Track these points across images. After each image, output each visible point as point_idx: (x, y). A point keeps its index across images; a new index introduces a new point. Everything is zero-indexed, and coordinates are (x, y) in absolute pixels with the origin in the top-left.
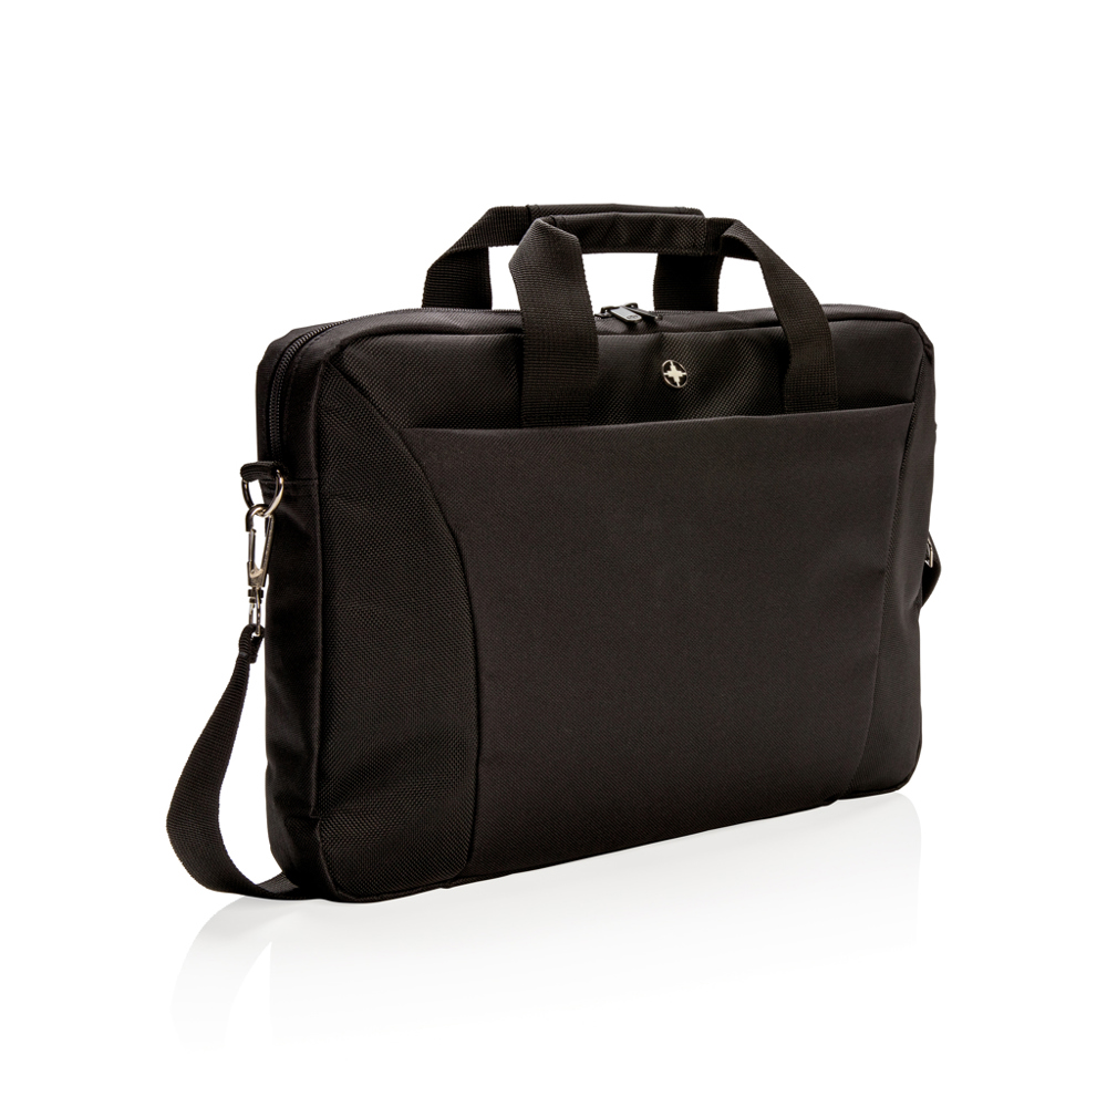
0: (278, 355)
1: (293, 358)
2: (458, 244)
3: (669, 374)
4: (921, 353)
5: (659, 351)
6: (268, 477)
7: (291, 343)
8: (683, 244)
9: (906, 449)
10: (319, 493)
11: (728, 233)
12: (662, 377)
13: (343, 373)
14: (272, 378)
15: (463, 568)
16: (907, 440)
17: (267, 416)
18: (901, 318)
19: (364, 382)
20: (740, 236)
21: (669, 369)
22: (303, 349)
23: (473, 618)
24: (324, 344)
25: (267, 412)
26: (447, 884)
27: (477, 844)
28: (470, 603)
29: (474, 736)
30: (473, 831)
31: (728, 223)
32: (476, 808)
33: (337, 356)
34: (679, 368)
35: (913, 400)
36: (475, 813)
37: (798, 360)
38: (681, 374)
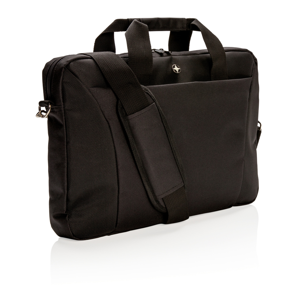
0: (49, 67)
1: (54, 67)
2: (105, 31)
3: (175, 69)
4: (254, 62)
5: (171, 62)
6: (47, 105)
7: (53, 63)
8: (179, 27)
9: (250, 92)
10: (64, 110)
11: (193, 23)
12: (172, 70)
13: (70, 71)
14: (48, 74)
15: (111, 132)
16: (250, 89)
17: (46, 86)
18: (246, 50)
19: (77, 73)
20: (196, 24)
21: (175, 67)
22: (57, 64)
23: (115, 148)
24: (63, 62)
25: (46, 85)
26: (109, 234)
27: (118, 221)
28: (114, 143)
29: (117, 187)
30: (117, 217)
31: (193, 20)
32: (118, 210)
33: (67, 66)
34: (178, 67)
35: (252, 77)
36: (118, 211)
37: (215, 64)
38: (178, 69)
